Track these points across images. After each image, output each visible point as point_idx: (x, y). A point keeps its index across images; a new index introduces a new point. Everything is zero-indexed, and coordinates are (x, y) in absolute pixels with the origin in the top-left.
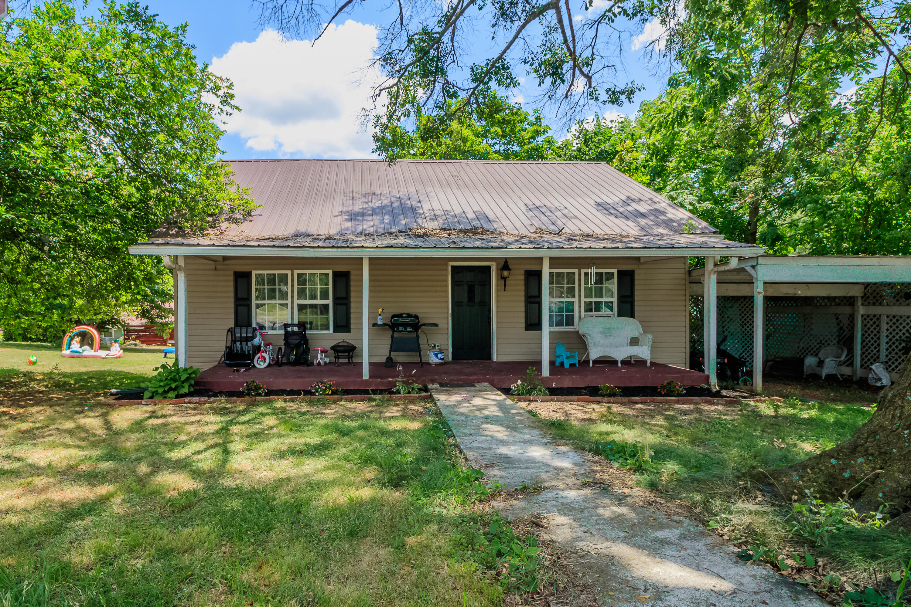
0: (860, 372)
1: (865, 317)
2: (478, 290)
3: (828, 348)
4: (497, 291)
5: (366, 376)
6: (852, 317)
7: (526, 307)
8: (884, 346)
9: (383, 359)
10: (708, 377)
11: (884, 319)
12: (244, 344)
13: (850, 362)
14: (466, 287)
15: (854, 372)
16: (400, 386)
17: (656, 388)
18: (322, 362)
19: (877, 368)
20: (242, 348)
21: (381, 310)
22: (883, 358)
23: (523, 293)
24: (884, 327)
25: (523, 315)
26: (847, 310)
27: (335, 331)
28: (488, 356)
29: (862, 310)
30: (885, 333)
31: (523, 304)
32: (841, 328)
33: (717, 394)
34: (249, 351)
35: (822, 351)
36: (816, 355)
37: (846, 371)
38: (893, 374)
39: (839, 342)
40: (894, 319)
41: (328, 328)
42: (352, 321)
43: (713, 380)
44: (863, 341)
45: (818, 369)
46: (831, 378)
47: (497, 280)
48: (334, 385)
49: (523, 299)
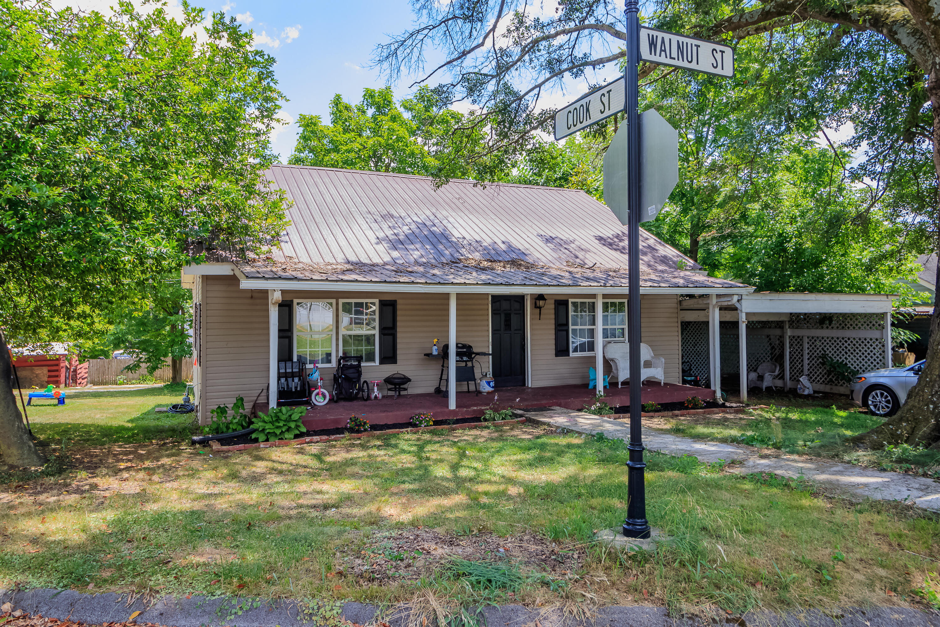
0: (789, 384)
1: (792, 338)
2: (514, 319)
3: (764, 364)
4: (532, 319)
5: (452, 405)
6: (781, 338)
7: (556, 334)
8: (806, 362)
9: (432, 390)
10: (714, 392)
11: (806, 340)
12: (290, 380)
13: (781, 376)
14: (503, 316)
15: (785, 384)
16: (489, 413)
17: (683, 403)
18: (380, 396)
19: (804, 380)
20: (288, 385)
21: (436, 340)
22: (806, 372)
23: (553, 322)
24: (806, 346)
25: (554, 342)
26: (778, 332)
27: (381, 362)
28: (523, 382)
29: (789, 332)
30: (807, 351)
31: (553, 332)
32: (773, 347)
33: (723, 406)
34: (296, 388)
35: (760, 367)
36: (755, 371)
37: (779, 383)
38: (814, 384)
39: (771, 359)
40: (813, 339)
41: (373, 360)
42: (399, 352)
43: (719, 394)
44: (790, 358)
45: (759, 382)
46: (769, 389)
47: (531, 309)
48: (433, 416)
49: (553, 327)
